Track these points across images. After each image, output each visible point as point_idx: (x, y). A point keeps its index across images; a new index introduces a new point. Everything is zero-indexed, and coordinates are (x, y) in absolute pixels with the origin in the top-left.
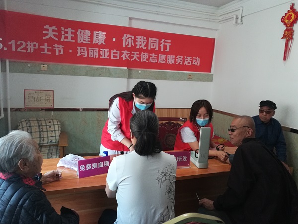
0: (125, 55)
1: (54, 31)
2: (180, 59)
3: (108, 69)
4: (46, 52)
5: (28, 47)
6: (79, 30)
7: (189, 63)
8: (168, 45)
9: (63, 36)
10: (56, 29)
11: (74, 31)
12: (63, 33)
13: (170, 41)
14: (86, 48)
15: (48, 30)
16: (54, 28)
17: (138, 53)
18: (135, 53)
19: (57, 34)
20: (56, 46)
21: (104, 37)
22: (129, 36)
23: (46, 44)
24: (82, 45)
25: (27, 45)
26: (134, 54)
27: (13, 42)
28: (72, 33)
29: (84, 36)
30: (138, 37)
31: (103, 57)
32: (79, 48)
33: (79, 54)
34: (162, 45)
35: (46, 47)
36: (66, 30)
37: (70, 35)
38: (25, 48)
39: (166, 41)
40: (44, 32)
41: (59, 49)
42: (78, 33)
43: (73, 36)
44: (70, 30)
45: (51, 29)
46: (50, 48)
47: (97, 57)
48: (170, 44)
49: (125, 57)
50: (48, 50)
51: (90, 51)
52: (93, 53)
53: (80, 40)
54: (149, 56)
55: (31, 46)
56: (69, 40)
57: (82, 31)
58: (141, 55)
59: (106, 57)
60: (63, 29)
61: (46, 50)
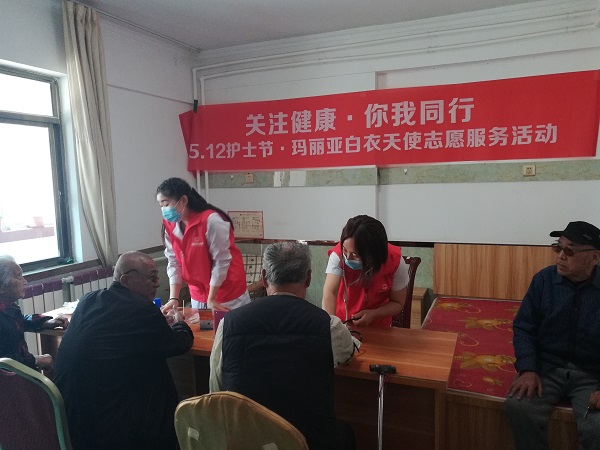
0: (372, 143)
1: (260, 121)
2: (498, 135)
3: (341, 171)
4: (250, 155)
5: (228, 151)
6: (295, 113)
7: (525, 140)
8: (468, 109)
9: (272, 127)
10: (263, 118)
11: (286, 116)
12: (271, 121)
13: (471, 100)
14: (304, 141)
15: (251, 122)
16: (260, 116)
17: (398, 135)
18: (392, 136)
19: (263, 125)
20: (263, 143)
21: (333, 117)
22: (376, 106)
23: (249, 143)
24: (299, 136)
25: (227, 148)
26: (389, 138)
27: (211, 146)
28: (284, 120)
29: (301, 122)
30: (397, 105)
31: (332, 152)
32: (294, 142)
33: (295, 153)
34: (453, 112)
35: (249, 147)
36: (276, 116)
37: (281, 124)
38: (225, 154)
39: (461, 100)
40: (248, 125)
41: (267, 148)
42: (293, 118)
43: (286, 123)
44: (281, 116)
45: (255, 119)
46: (255, 148)
47: (322, 153)
48: (473, 106)
49: (372, 146)
50: (253, 152)
51: (311, 144)
52: (317, 147)
53: (296, 128)
54: (423, 138)
55: (232, 149)
56: (281, 131)
57: (299, 113)
58: (405, 139)
59: (337, 152)
60: (271, 116)
61: (249, 152)
